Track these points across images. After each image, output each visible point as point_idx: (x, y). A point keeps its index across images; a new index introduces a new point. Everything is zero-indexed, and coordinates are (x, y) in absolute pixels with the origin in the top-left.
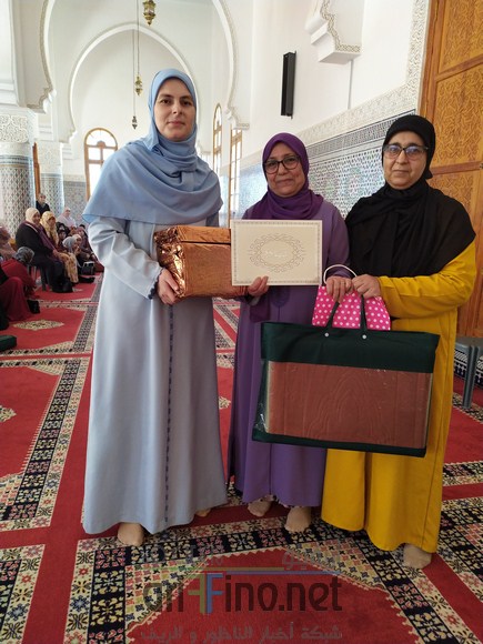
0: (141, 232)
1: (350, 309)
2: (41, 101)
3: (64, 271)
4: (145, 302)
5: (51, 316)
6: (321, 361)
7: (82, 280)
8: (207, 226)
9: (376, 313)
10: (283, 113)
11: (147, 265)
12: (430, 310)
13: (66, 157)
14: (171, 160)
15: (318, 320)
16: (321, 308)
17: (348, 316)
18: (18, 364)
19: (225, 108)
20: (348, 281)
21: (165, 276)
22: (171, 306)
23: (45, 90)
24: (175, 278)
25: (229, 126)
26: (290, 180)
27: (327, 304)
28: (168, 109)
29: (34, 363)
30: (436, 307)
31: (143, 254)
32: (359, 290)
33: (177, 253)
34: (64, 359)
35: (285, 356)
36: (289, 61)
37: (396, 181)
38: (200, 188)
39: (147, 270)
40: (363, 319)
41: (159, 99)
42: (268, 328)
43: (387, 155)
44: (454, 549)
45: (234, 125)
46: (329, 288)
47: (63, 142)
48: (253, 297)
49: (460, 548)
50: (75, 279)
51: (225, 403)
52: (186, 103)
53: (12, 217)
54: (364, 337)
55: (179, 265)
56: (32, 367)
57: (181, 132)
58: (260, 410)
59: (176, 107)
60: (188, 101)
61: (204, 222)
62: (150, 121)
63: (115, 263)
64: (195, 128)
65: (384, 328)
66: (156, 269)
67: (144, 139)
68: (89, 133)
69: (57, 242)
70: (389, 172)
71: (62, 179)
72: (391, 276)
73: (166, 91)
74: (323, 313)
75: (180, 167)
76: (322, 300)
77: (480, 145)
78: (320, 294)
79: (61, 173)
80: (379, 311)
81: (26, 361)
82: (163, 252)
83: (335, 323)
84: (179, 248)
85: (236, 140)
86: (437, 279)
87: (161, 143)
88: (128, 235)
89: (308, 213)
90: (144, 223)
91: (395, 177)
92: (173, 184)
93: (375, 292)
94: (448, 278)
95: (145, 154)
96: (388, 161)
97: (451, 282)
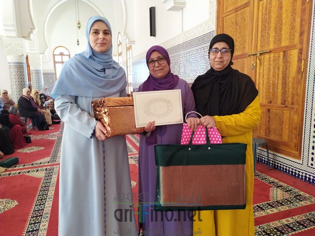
0: (84, 102)
1: (200, 134)
2: (29, 34)
3: (44, 119)
4: (88, 140)
5: (38, 144)
6: (188, 164)
7: (54, 123)
9: (214, 135)
10: (151, 35)
11: (88, 120)
12: (240, 131)
13: (44, 61)
14: (99, 63)
15: (184, 141)
16: (185, 135)
17: (200, 138)
18: (19, 173)
19: (123, 34)
20: (198, 119)
21: (99, 125)
23: (31, 29)
24: (104, 126)
25: (125, 42)
26: (161, 69)
27: (188, 132)
28: (97, 37)
29: (29, 172)
30: (243, 130)
31: (86, 114)
32: (204, 124)
33: (105, 113)
34: (45, 168)
35: (168, 163)
36: (152, 11)
37: (217, 67)
38: (115, 77)
39: (88, 123)
40: (208, 139)
41: (92, 32)
42: (158, 148)
43: (211, 54)
45: (128, 42)
46: (189, 124)
47: (42, 54)
48: (147, 132)
50: (50, 122)
51: (134, 184)
52: (106, 33)
53: (15, 93)
54: (209, 148)
55: (106, 119)
56: (27, 174)
57: (104, 48)
59: (101, 35)
60: (107, 32)
61: (118, 94)
62: (87, 43)
63: (70, 120)
64: (112, 46)
65: (218, 142)
66: (94, 122)
67: (84, 52)
68: (55, 49)
69: (40, 104)
70: (213, 62)
71: (42, 72)
72: (219, 115)
73: (95, 27)
74: (187, 138)
75: (104, 66)
76: (186, 131)
77: (247, 46)
78: (184, 128)
79: (41, 69)
80: (215, 134)
81: (24, 171)
82: (97, 112)
83: (193, 142)
84: (106, 110)
85: (129, 48)
86: (242, 116)
87: (94, 54)
88: (77, 104)
89: (172, 86)
90: (86, 97)
91: (216, 64)
92: (101, 75)
93: (213, 124)
94: (248, 115)
95: (85, 60)
96: (212, 57)
97: (250, 116)
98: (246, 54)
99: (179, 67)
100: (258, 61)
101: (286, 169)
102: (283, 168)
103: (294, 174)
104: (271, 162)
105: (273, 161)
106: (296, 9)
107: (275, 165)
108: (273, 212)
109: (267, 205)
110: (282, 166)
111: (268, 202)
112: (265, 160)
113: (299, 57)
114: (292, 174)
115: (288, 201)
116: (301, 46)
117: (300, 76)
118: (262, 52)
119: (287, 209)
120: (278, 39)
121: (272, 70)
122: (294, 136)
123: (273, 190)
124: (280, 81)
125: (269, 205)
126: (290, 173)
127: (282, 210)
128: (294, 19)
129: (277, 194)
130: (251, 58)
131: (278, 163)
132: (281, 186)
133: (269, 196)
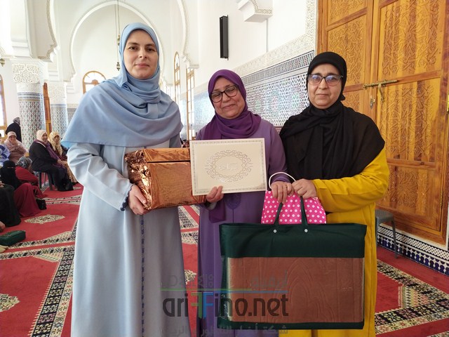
0: (113, 154)
1: (292, 208)
2: (49, 53)
3: (67, 175)
4: (118, 214)
5: (56, 211)
6: (272, 255)
9: (313, 209)
10: (222, 56)
11: (119, 183)
12: (355, 204)
13: (69, 91)
14: (138, 94)
15: (266, 219)
16: (268, 209)
17: (291, 214)
18: (25, 254)
19: (181, 54)
20: (289, 185)
21: (135, 191)
23: (51, 46)
25: (185, 66)
26: (233, 105)
27: (273, 205)
29: (39, 253)
31: (115, 173)
33: (144, 172)
34: (63, 247)
35: (241, 253)
36: (224, 22)
37: (319, 103)
38: (163, 116)
39: (118, 187)
40: (304, 215)
41: (127, 46)
42: (225, 229)
43: (310, 82)
45: (188, 66)
46: (274, 192)
47: (66, 81)
48: (210, 203)
52: (150, 50)
54: (306, 231)
55: (146, 182)
56: (37, 256)
59: (141, 53)
60: (152, 48)
61: (168, 143)
63: (90, 181)
64: (159, 69)
65: (321, 221)
66: (127, 185)
67: (116, 78)
68: (86, 75)
70: (312, 95)
71: (66, 107)
72: (322, 178)
74: (270, 213)
75: (145, 100)
76: (269, 202)
77: (362, 73)
78: (267, 197)
79: (66, 103)
80: (316, 208)
81: (32, 251)
82: (133, 171)
83: (281, 220)
84: (146, 168)
85: (190, 75)
86: (359, 179)
87: (129, 81)
88: (102, 157)
89: (251, 130)
90: (116, 146)
91: (319, 99)
92: (141, 113)
93: (312, 193)
94: (368, 178)
95: (117, 90)
96: (312, 87)
97: (371, 181)
98: (362, 85)
99: (262, 103)
100: (379, 95)
101: (422, 258)
102: (418, 256)
103: (434, 266)
104: (399, 246)
105: (401, 245)
106: (436, 19)
107: (405, 250)
108: (404, 327)
109: (394, 315)
110: (416, 253)
111: (397, 309)
112: (389, 244)
113: (441, 90)
114: (432, 266)
115: (426, 309)
116: (446, 74)
117: (444, 118)
118: (385, 82)
119: (427, 321)
120: (410, 63)
121: (400, 109)
122: (434, 208)
123: (403, 291)
124: (413, 126)
125: (398, 315)
126: (429, 264)
127: (419, 323)
128: (434, 34)
129: (409, 297)
130: (368, 91)
131: (409, 249)
132: (415, 285)
133: (397, 301)
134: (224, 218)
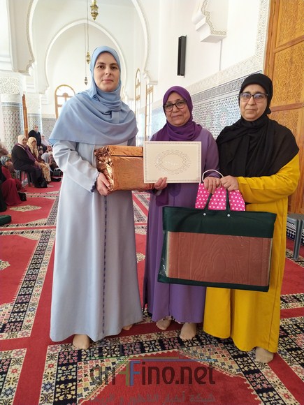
0: (86, 150)
1: (219, 198)
2: (27, 68)
3: (42, 174)
5: (34, 203)
6: (201, 231)
7: (53, 180)
8: (128, 145)
9: (236, 200)
10: (179, 74)
11: (90, 170)
12: (269, 198)
13: (43, 103)
14: (105, 104)
15: (199, 205)
16: (201, 197)
17: (218, 202)
18: (12, 233)
19: (142, 71)
20: (218, 180)
21: (101, 177)
22: (105, 196)
23: (30, 61)
24: (107, 179)
25: (145, 82)
26: (180, 115)
27: (204, 194)
28: (102, 72)
29: (22, 233)
31: (88, 163)
32: (225, 186)
33: (109, 163)
34: (41, 230)
35: (178, 228)
36: (182, 42)
37: (248, 116)
38: (123, 122)
39: (90, 174)
40: (228, 204)
41: (97, 66)
42: (167, 210)
43: (242, 99)
44: (288, 350)
45: (148, 82)
46: (206, 184)
47: (41, 93)
48: (157, 190)
49: (292, 349)
50: (49, 179)
51: (141, 257)
52: (114, 68)
54: (229, 215)
55: (110, 170)
56: (21, 235)
58: (162, 263)
60: (115, 67)
61: (126, 143)
62: (91, 80)
63: (70, 169)
65: (241, 209)
66: (96, 173)
68: (58, 88)
69: (37, 156)
70: (243, 110)
71: (41, 117)
72: (245, 176)
73: (101, 60)
74: (202, 201)
75: (111, 108)
76: (201, 192)
77: (302, 92)
78: (200, 188)
79: (40, 113)
80: (238, 199)
81: (17, 231)
82: (100, 162)
83: (210, 207)
84: (110, 160)
85: (149, 91)
86: (274, 179)
88: (78, 152)
89: (192, 136)
90: (88, 144)
91: (248, 113)
92: (106, 119)
93: (235, 187)
94: (281, 178)
95: (89, 100)
96: (243, 103)
98: (301, 104)
134: (167, 203)
